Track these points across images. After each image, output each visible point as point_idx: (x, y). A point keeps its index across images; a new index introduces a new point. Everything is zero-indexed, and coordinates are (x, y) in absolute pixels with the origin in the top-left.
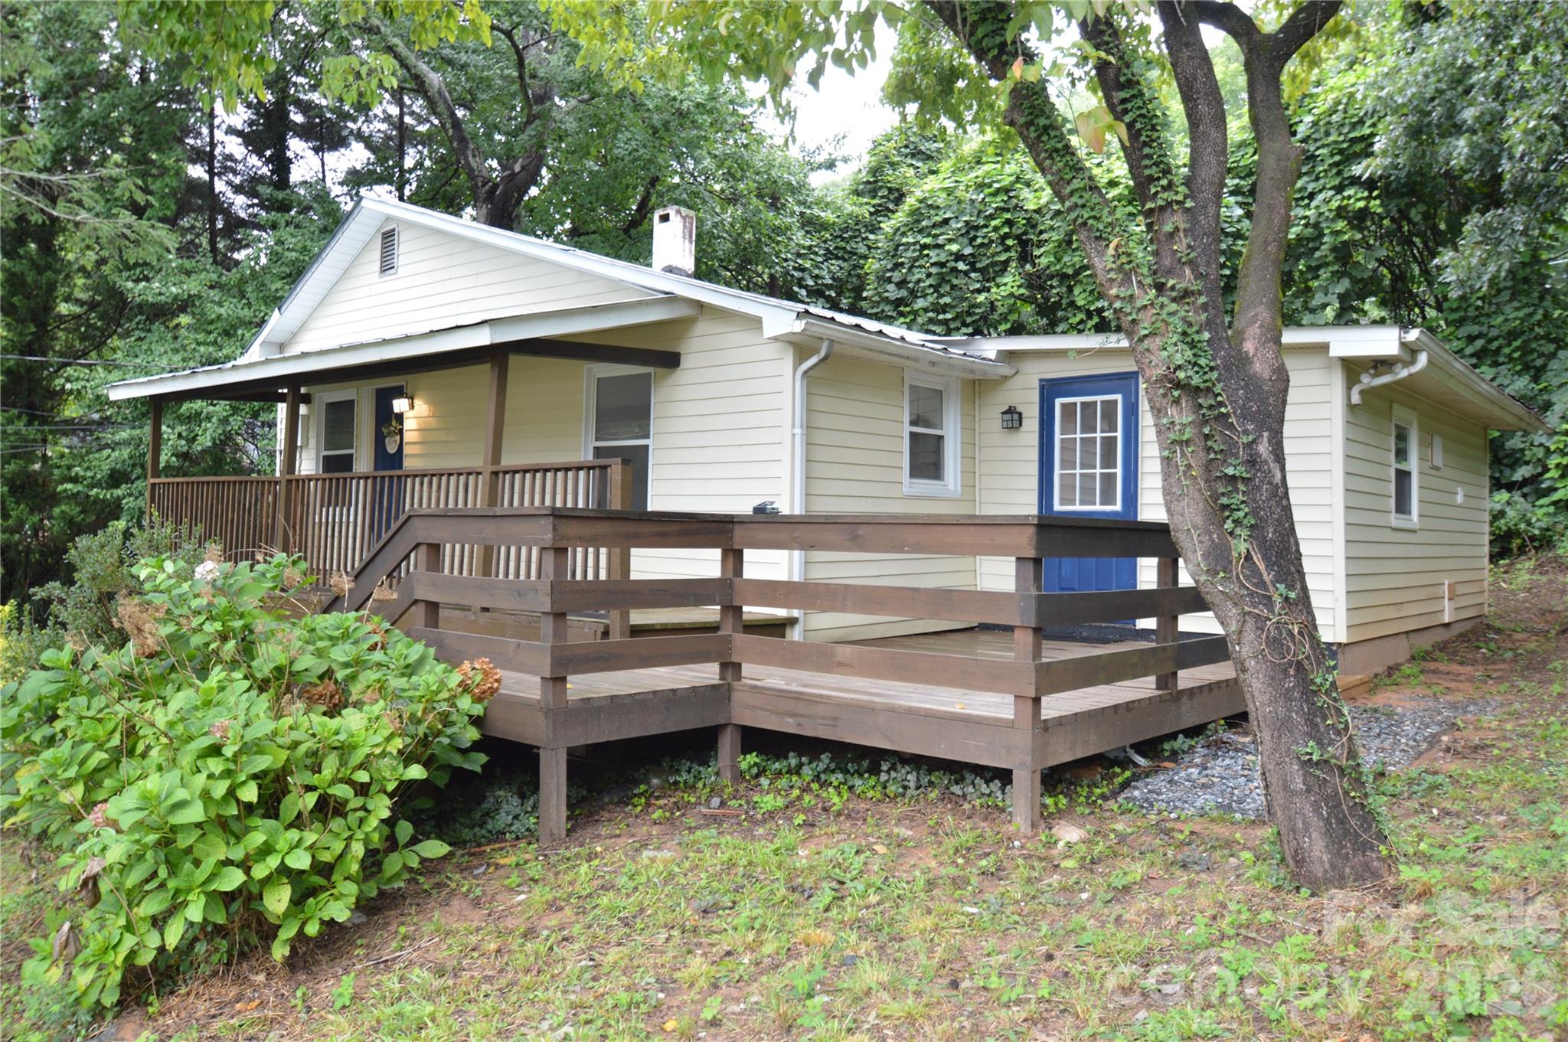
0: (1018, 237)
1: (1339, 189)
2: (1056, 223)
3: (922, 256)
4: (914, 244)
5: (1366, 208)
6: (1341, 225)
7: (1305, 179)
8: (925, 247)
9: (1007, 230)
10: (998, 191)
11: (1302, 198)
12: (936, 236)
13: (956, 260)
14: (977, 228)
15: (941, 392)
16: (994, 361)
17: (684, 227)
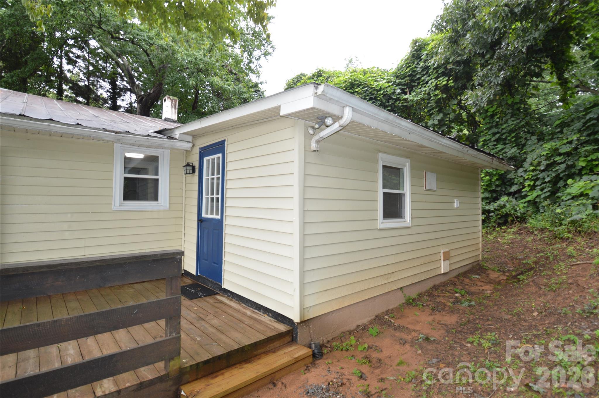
6: (437, 92)
15: (158, 157)
16: (177, 139)
17: (172, 103)
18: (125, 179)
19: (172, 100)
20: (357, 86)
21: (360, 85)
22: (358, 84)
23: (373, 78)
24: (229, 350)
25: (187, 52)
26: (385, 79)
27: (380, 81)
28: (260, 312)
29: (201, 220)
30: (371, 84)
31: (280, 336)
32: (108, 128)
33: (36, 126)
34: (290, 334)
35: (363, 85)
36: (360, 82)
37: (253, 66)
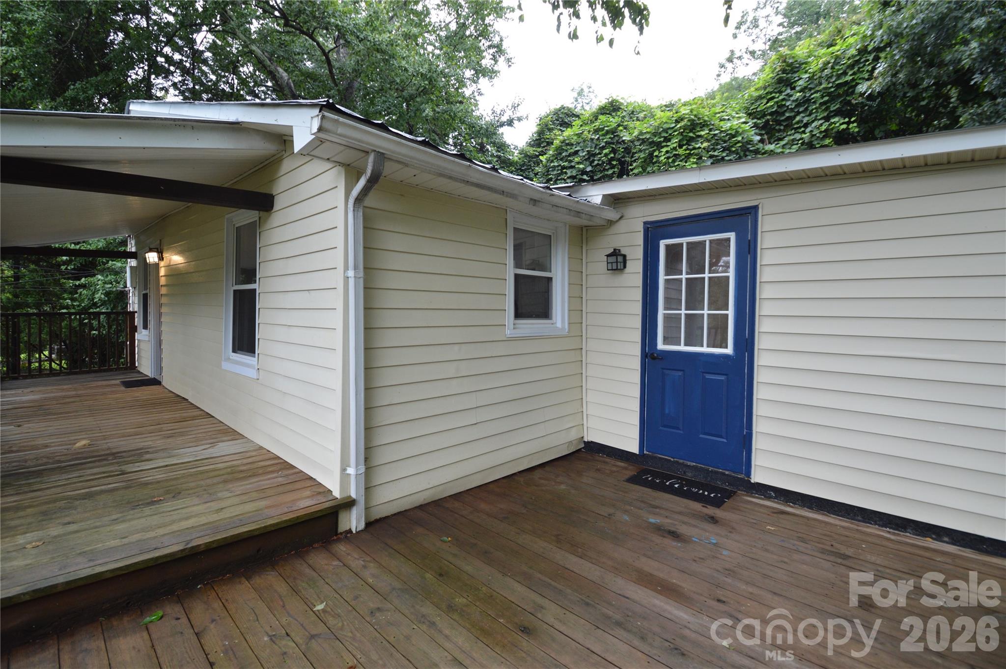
0: (619, 160)
1: (827, 119)
2: (643, 147)
3: (562, 173)
4: (558, 166)
5: (847, 128)
6: (828, 141)
7: (802, 115)
8: (564, 168)
9: (612, 155)
10: (607, 132)
11: (800, 128)
12: (570, 161)
13: (582, 175)
14: (595, 155)
15: (551, 236)
18: (517, 277)
29: (651, 356)
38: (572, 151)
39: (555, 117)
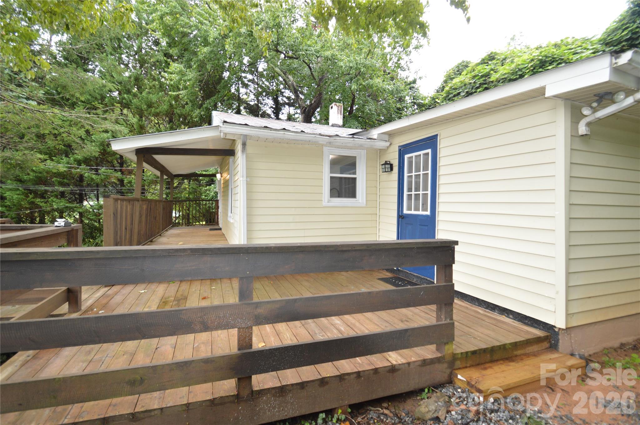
15: (355, 157)
16: (375, 139)
17: (338, 109)
18: (331, 178)
19: (338, 107)
20: (550, 63)
21: (553, 61)
22: (551, 60)
23: (570, 51)
24: (492, 346)
25: (349, 59)
26: (588, 49)
27: (582, 52)
28: (495, 312)
29: (401, 217)
30: (568, 59)
31: (538, 340)
32: (323, 134)
33: (275, 135)
34: (548, 340)
35: (557, 61)
36: (554, 58)
37: (402, 62)
38: (455, 93)
39: (457, 69)
